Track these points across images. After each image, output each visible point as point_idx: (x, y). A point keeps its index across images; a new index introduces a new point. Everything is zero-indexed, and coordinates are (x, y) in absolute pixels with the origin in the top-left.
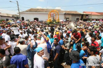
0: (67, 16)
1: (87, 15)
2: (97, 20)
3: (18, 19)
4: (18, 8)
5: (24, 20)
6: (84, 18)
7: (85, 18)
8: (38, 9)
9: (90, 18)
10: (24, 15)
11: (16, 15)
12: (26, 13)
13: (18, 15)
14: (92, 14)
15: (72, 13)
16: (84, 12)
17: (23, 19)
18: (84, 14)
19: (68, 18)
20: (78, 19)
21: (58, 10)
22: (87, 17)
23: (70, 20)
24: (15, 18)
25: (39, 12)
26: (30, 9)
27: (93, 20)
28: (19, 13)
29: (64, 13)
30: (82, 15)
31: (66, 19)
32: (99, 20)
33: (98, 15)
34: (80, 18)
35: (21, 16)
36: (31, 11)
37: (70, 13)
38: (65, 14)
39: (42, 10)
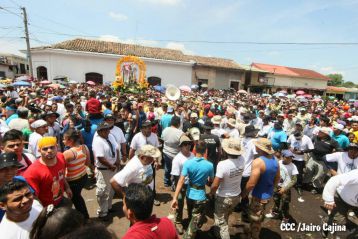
0: (202, 75)
1: (262, 75)
2: (289, 91)
3: (23, 72)
4: (27, 34)
5: (46, 78)
6: (254, 82)
7: (257, 84)
8: (103, 44)
9: (270, 83)
10: (47, 58)
11: (16, 58)
12: (55, 54)
13: (24, 56)
14: (276, 72)
15: (218, 65)
16: (253, 65)
17: (43, 72)
18: (254, 69)
19: (206, 81)
20: (234, 85)
21: (173, 51)
22: (261, 80)
23: (210, 87)
24: (11, 68)
25: (105, 52)
26: (72, 39)
27: (279, 89)
28: (30, 52)
29: (192, 62)
30: (248, 75)
31: (200, 84)
32: (295, 91)
33: (292, 77)
34: (241, 82)
35: (36, 63)
36: (75, 45)
37: (210, 64)
38: (195, 67)
39: (118, 48)
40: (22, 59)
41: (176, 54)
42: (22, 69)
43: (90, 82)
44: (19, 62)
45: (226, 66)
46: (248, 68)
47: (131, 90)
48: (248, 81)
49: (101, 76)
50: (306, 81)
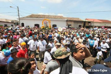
0: (69, 23)
1: (89, 22)
2: (99, 27)
3: (18, 25)
4: (19, 14)
6: (87, 25)
8: (39, 15)
9: (92, 25)
10: (24, 20)
11: (16, 21)
12: (26, 19)
13: (18, 20)
14: (94, 21)
15: (74, 20)
16: (86, 19)
17: (23, 25)
18: (87, 21)
19: (71, 25)
20: (80, 26)
21: (60, 16)
22: (89, 24)
23: (72, 27)
24: (14, 24)
25: (40, 18)
26: (31, 15)
27: (95, 27)
28: (19, 19)
29: (66, 19)
30: (85, 22)
31: (69, 26)
32: (101, 27)
33: (100, 23)
34: (82, 25)
35: (21, 22)
36: (32, 16)
37: (72, 20)
38: (67, 21)
39: (44, 16)
40: (17, 21)
41: (61, 17)
42: (17, 24)
43: (36, 27)
44: (16, 22)
45: (77, 20)
46: (84, 20)
47: (47, 29)
48: (84, 25)
49: (39, 25)
50: (105, 24)
